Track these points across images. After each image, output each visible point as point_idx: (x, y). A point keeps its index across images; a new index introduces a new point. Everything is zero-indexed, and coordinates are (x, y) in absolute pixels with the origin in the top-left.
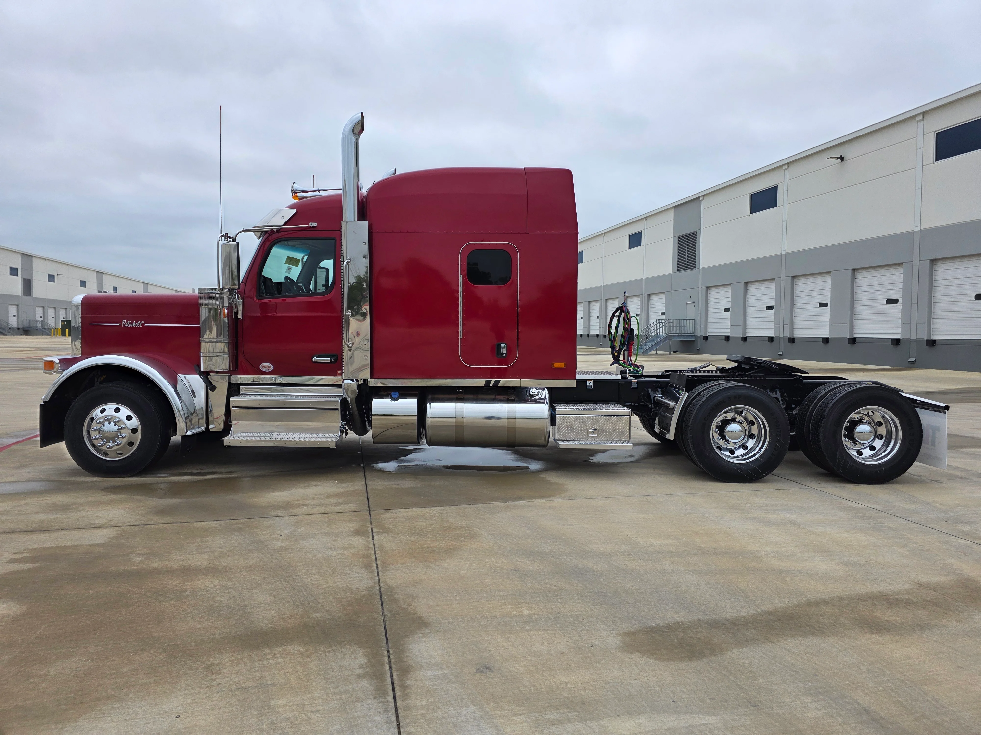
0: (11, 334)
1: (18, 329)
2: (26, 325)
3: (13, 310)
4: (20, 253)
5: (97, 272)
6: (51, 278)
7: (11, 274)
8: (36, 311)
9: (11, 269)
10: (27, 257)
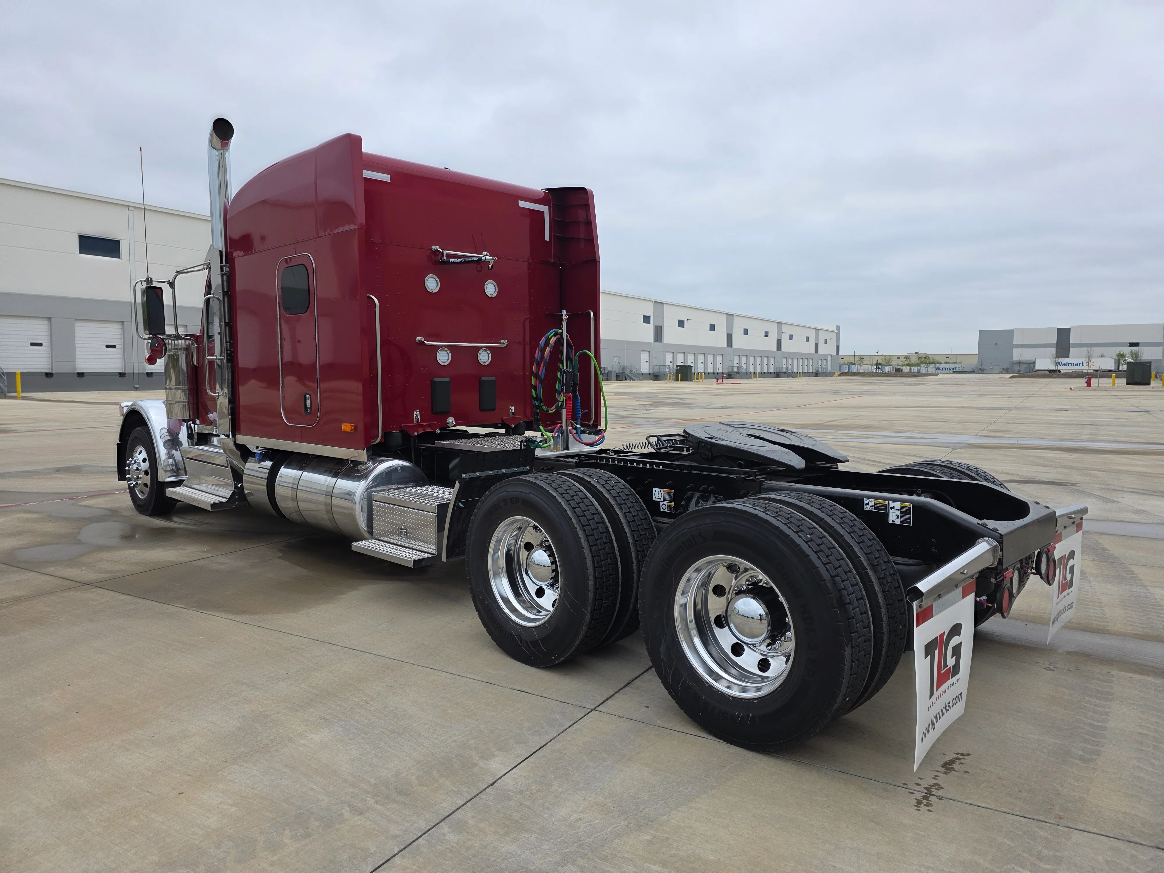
0: (640, 379)
1: (649, 374)
2: (656, 370)
3: (645, 356)
4: (653, 301)
5: (727, 314)
6: (681, 324)
7: (644, 322)
8: (665, 356)
9: (645, 317)
10: (659, 305)
